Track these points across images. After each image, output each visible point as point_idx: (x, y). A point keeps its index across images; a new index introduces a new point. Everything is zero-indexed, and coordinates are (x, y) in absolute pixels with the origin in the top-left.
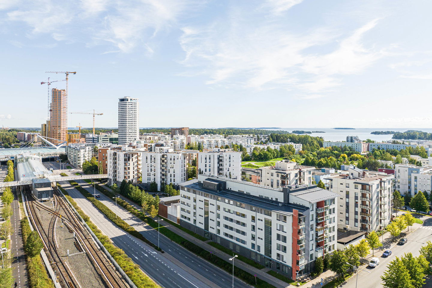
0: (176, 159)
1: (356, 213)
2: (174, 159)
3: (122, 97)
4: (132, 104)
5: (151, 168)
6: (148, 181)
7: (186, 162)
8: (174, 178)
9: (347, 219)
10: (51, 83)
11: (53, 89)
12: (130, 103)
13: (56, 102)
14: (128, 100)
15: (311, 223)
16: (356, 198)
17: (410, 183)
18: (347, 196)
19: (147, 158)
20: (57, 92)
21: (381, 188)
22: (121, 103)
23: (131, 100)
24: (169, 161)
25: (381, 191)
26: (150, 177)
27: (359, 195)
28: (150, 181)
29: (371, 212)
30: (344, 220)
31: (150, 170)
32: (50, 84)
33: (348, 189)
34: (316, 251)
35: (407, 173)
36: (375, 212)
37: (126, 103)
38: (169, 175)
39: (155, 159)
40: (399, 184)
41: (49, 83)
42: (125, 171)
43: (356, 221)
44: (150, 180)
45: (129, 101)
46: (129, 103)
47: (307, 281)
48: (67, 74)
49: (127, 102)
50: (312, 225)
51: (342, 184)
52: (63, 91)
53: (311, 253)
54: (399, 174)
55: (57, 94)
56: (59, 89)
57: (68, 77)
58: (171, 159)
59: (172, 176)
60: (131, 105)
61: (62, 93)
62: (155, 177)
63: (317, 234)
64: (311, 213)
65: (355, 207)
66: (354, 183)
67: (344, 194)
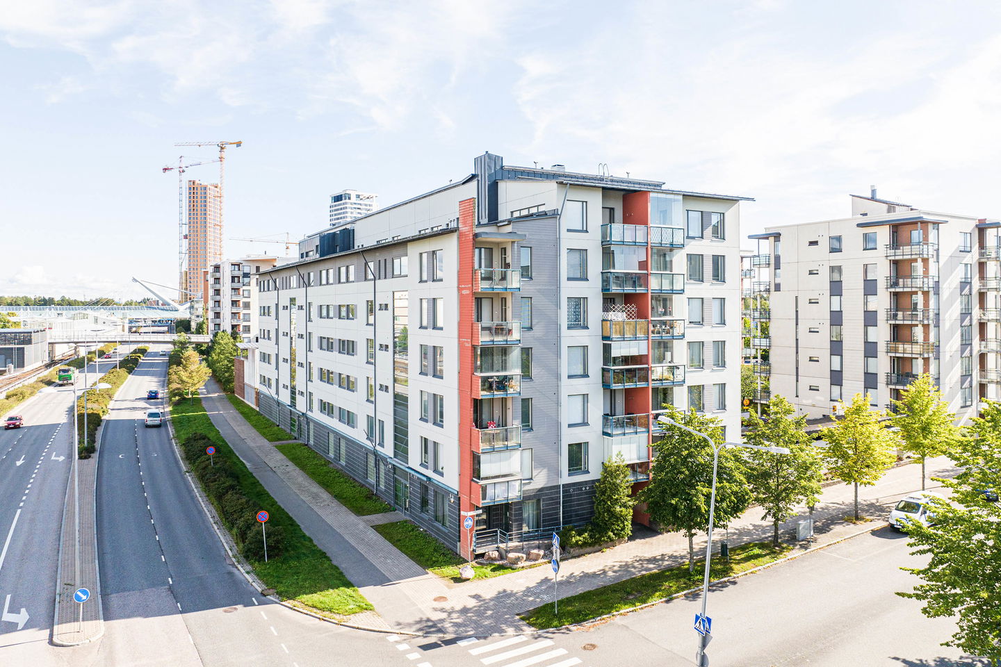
1: (870, 350)
3: (337, 193)
4: (359, 206)
9: (836, 378)
10: (185, 169)
11: (190, 181)
12: (355, 204)
13: (195, 212)
14: (349, 198)
15: (570, 289)
16: (870, 288)
18: (836, 288)
20: (199, 189)
21: (982, 255)
22: (335, 206)
23: (358, 196)
25: (982, 266)
27: (882, 273)
30: (824, 383)
32: (183, 171)
33: (836, 259)
34: (605, 434)
36: (951, 345)
37: (346, 203)
41: (181, 170)
43: (870, 381)
45: (354, 199)
46: (351, 204)
48: (222, 148)
49: (347, 201)
50: (578, 304)
51: (815, 243)
52: (213, 188)
53: (570, 437)
55: (199, 191)
56: (204, 183)
57: (225, 154)
60: (359, 211)
61: (211, 193)
63: (607, 349)
64: (569, 241)
65: (866, 326)
66: (858, 225)
67: (823, 280)
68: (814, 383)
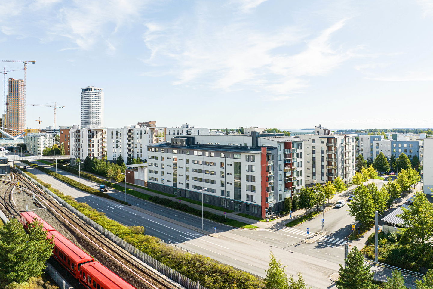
0: (143, 133)
1: (322, 167)
2: (141, 134)
3: (86, 87)
4: (96, 94)
5: (117, 144)
6: (114, 158)
7: (153, 138)
8: (141, 153)
9: (314, 174)
10: (7, 73)
11: (10, 79)
12: (94, 92)
13: (13, 93)
14: (91, 90)
15: (279, 163)
16: (322, 152)
17: (372, 150)
18: (314, 152)
19: (112, 134)
20: (15, 82)
21: (345, 144)
22: (84, 93)
23: (95, 89)
24: (136, 136)
25: (345, 146)
26: (116, 153)
27: (325, 149)
28: (116, 158)
29: (336, 165)
30: (311, 175)
31: (115, 147)
32: (6, 74)
33: (314, 145)
34: (284, 192)
35: (369, 141)
36: (340, 165)
37: (90, 92)
38: (136, 150)
39: (120, 134)
40: (362, 153)
41: (5, 73)
42: (89, 148)
43: (322, 174)
45: (93, 90)
46: (92, 92)
47: (276, 218)
48: (25, 64)
49: (91, 91)
50: (280, 165)
51: (309, 140)
52: (21, 82)
53: (280, 193)
54: (362, 142)
55: (15, 83)
56: (17, 80)
57: (27, 66)
58: (138, 134)
59: (140, 152)
60: (96, 95)
61: (20, 83)
62: (121, 153)
63: (285, 175)
64: (279, 153)
65: (321, 161)
66: (320, 137)
67: (310, 150)
68: (308, 175)
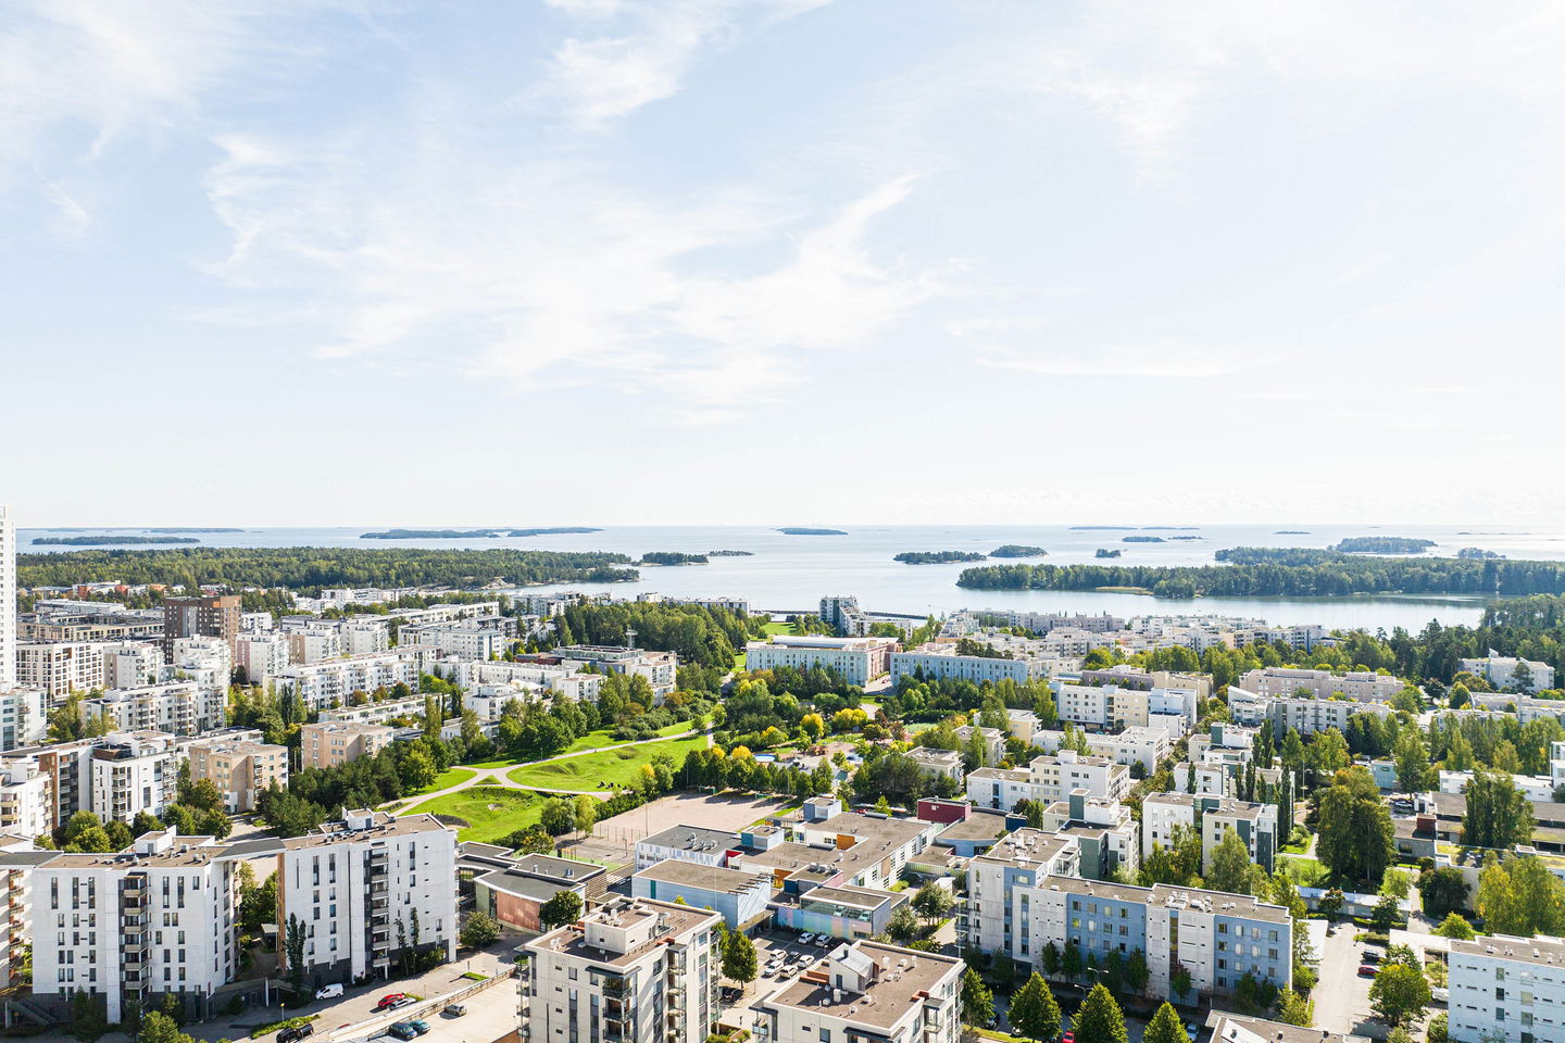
0: (188, 887)
2: (181, 891)
5: (76, 930)
6: (62, 984)
7: (231, 888)
8: (182, 965)
17: (1008, 912)
19: (55, 892)
24: (157, 898)
26: (70, 966)
28: (71, 984)
31: (69, 940)
35: (1000, 882)
38: (157, 953)
39: (92, 891)
40: (978, 918)
44: (71, 980)
54: (979, 885)
58: (166, 891)
59: (174, 956)
62: (93, 966)
